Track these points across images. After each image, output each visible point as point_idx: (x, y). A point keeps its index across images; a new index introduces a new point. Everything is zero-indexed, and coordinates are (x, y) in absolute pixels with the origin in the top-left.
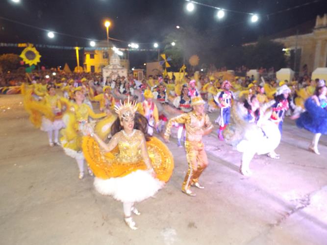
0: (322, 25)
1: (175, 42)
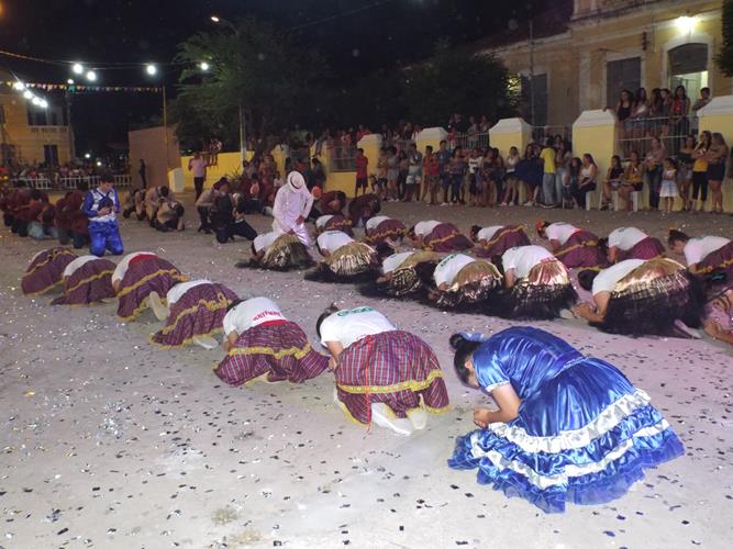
0: (588, 10)
1: (209, 62)
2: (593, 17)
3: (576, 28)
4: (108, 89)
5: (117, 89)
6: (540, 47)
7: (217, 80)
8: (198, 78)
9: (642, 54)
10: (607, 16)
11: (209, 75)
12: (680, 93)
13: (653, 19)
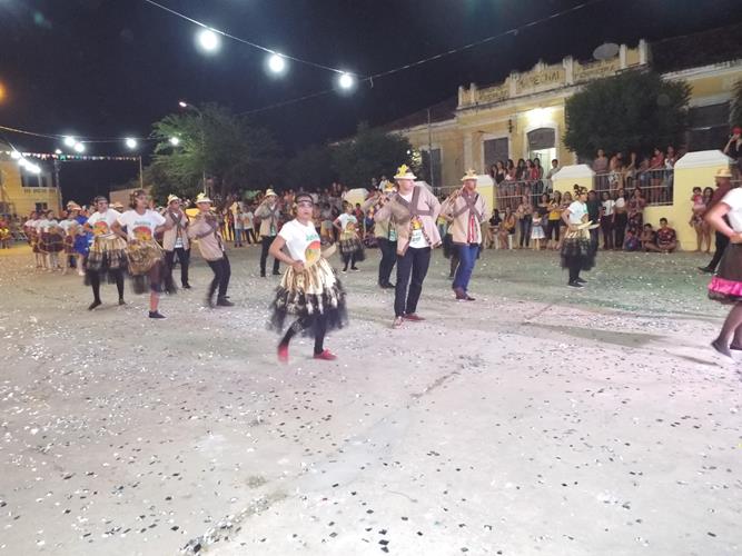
0: (469, 103)
2: (473, 108)
3: (461, 116)
4: (94, 158)
5: (102, 158)
6: (435, 129)
7: (184, 152)
8: (169, 151)
9: (509, 136)
10: (483, 107)
11: (180, 148)
12: (535, 164)
13: (516, 110)
